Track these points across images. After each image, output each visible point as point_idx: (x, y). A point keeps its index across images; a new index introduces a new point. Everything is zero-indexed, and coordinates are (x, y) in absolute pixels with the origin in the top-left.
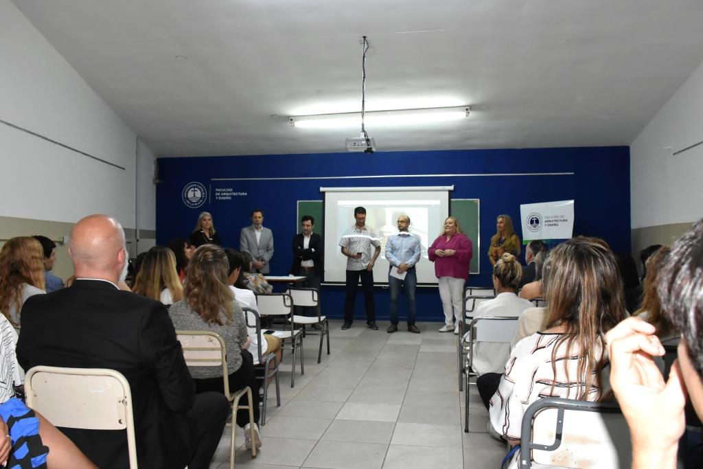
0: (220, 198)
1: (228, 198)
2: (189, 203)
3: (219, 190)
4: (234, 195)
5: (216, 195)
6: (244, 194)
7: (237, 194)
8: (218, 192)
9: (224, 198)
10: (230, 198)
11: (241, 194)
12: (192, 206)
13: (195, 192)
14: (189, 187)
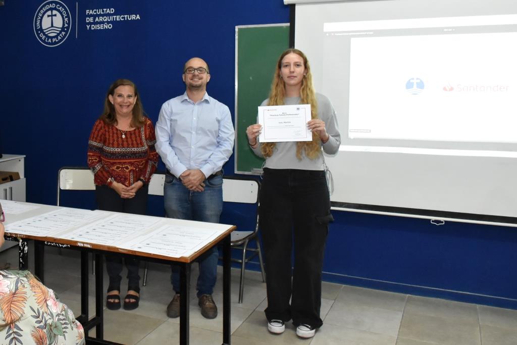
0: (94, 27)
1: (106, 26)
2: (44, 37)
3: (91, 12)
4: (118, 20)
5: (87, 21)
6: (133, 17)
7: (122, 18)
8: (90, 16)
9: (100, 26)
10: (110, 26)
11: (130, 18)
12: (49, 44)
13: (54, 17)
14: (44, 9)
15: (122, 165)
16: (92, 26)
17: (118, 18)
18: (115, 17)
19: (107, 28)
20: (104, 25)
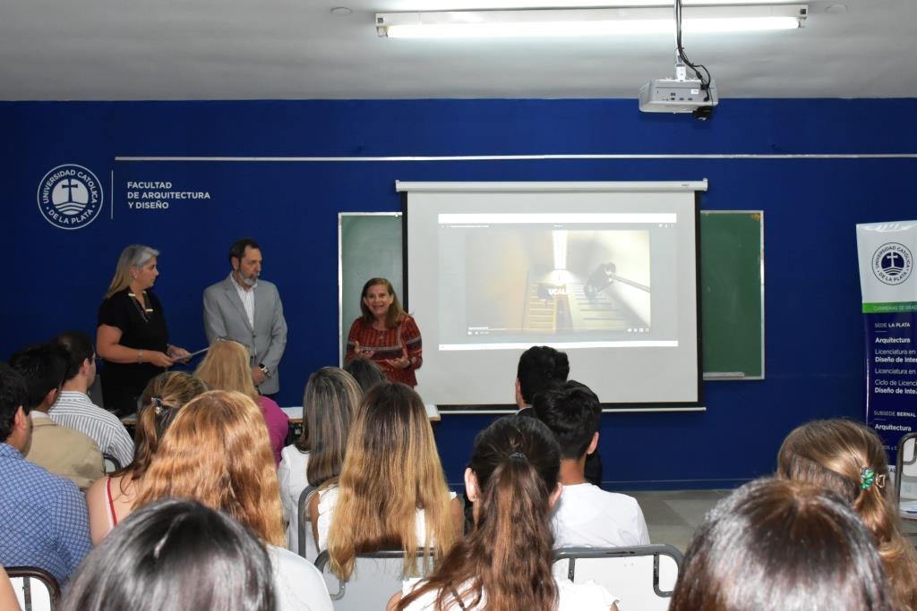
0: (139, 205)
1: (159, 205)
2: (56, 216)
3: (135, 185)
4: (176, 197)
5: (129, 197)
6: (200, 195)
7: (184, 195)
8: (134, 190)
9: (150, 205)
10: (165, 205)
11: (195, 196)
12: (65, 225)
13: (72, 189)
14: (56, 177)
16: (137, 203)
17: (177, 195)
18: (172, 193)
19: (161, 207)
20: (157, 204)
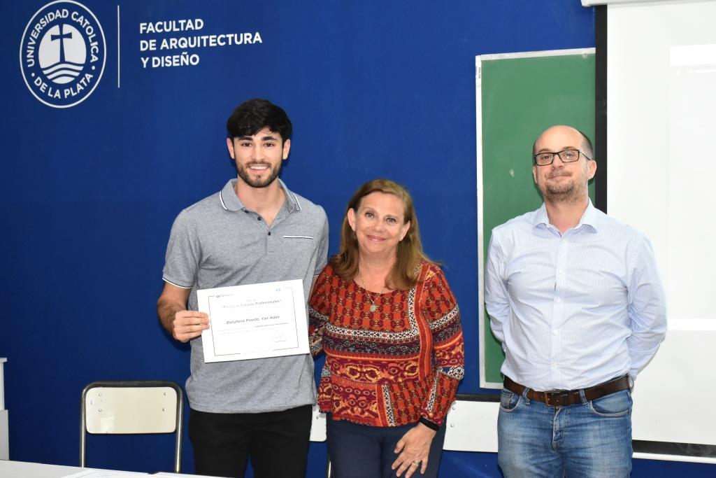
0: (157, 62)
1: (186, 60)
3: (151, 28)
4: (211, 45)
5: (142, 49)
6: (247, 38)
7: (222, 40)
8: (148, 36)
9: (172, 60)
10: (194, 60)
11: (239, 40)
15: (361, 367)
16: (154, 59)
17: (213, 41)
18: (205, 38)
19: (187, 64)
20: (182, 57)
